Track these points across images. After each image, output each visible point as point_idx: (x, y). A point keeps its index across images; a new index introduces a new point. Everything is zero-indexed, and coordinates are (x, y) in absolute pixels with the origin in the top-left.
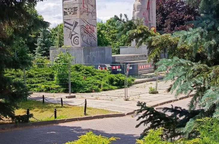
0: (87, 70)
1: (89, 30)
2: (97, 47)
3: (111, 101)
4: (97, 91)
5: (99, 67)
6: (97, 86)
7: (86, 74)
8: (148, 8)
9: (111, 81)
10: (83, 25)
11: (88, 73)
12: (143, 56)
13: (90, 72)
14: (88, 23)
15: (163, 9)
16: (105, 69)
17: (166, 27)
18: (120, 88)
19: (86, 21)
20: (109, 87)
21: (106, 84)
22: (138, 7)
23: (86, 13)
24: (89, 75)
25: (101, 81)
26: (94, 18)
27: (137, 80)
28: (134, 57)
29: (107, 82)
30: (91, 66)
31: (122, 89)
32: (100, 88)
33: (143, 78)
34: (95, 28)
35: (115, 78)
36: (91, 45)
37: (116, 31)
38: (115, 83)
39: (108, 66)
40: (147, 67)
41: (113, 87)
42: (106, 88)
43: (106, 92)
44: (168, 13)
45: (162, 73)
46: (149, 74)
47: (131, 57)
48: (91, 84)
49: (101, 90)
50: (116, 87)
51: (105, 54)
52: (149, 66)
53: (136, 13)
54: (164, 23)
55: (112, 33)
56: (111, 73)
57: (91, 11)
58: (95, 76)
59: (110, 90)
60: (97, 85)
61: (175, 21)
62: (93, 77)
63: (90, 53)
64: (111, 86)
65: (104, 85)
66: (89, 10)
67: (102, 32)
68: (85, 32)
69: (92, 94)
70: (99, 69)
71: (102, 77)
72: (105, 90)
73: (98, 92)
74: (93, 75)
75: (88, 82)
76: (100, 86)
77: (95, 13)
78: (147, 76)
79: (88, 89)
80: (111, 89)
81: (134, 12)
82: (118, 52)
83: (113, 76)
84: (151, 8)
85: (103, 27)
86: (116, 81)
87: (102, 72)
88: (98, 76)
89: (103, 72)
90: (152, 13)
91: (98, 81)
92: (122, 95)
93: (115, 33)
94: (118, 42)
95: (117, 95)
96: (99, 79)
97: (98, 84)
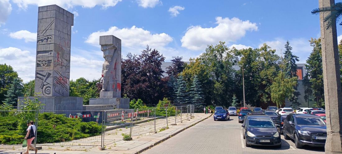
0: (57, 118)
1: (62, 81)
2: (69, 97)
3: (85, 151)
4: (67, 140)
5: (71, 116)
6: (68, 135)
7: (57, 122)
8: (115, 68)
9: (83, 129)
10: (56, 77)
11: (58, 122)
12: (110, 106)
13: (61, 120)
14: (62, 75)
15: (125, 72)
16: (76, 117)
17: (127, 85)
18: (92, 136)
19: (59, 73)
20: (81, 135)
21: (78, 132)
22: (107, 67)
23: (60, 66)
24: (59, 123)
25: (72, 129)
26: (67, 71)
27: (107, 127)
28: (103, 107)
29: (78, 130)
30: (62, 115)
31: (94, 137)
32: (72, 137)
33: (112, 125)
34: (68, 81)
35: (88, 126)
36: (63, 95)
37: (85, 87)
38: (87, 131)
39: (79, 114)
40: (114, 116)
41: (86, 135)
42: (78, 136)
43: (78, 140)
44: (128, 75)
45: (127, 121)
46: (117, 121)
47: (100, 107)
48: (61, 132)
49: (72, 138)
50: (88, 135)
51: (76, 103)
52: (117, 115)
53: (105, 71)
54: (125, 82)
55: (82, 88)
56: (82, 121)
57: (65, 65)
58: (66, 124)
59: (82, 138)
60: (68, 133)
61: (134, 81)
62: (63, 125)
63: (62, 102)
64: (83, 135)
65: (76, 134)
66: (63, 64)
67: (72, 88)
68: (58, 83)
69: (61, 143)
70: (70, 118)
71: (73, 125)
72: (76, 139)
73: (69, 141)
74: (64, 123)
75: (57, 130)
76: (71, 135)
77: (69, 67)
78: (116, 123)
79: (57, 139)
80: (84, 137)
81: (103, 71)
82: (88, 103)
83: (84, 123)
84: (117, 69)
85: (73, 84)
86: (89, 128)
87: (73, 120)
88: (69, 124)
89: (75, 120)
90: (118, 72)
91: (69, 129)
92: (96, 143)
93: (84, 88)
94: (86, 95)
95: (90, 144)
96: (70, 127)
97: (70, 132)
